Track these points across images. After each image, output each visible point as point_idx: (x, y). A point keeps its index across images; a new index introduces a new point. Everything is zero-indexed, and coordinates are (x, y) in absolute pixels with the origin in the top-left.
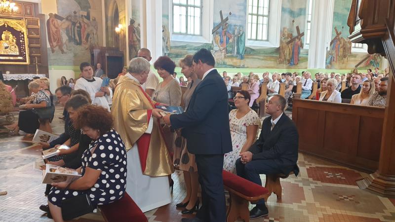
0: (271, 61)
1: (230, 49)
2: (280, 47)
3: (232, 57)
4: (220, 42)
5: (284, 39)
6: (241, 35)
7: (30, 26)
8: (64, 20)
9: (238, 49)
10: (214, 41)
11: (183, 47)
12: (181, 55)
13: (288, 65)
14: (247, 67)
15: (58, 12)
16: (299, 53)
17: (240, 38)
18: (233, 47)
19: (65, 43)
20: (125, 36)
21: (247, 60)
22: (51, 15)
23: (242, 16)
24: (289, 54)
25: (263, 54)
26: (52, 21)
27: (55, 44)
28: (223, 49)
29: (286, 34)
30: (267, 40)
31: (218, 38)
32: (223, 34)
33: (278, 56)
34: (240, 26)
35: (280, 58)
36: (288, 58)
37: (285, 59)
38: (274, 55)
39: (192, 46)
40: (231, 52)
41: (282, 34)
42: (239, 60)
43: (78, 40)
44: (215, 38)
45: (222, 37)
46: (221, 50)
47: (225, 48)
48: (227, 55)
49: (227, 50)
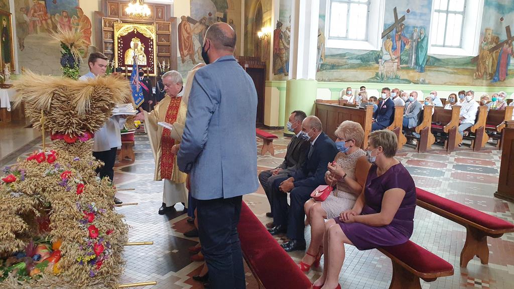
0: (464, 75)
1: (406, 58)
2: (478, 56)
3: (408, 68)
4: (392, 49)
5: (486, 44)
6: (423, 40)
7: (160, 32)
8: (197, 24)
9: (417, 58)
10: (384, 47)
11: (342, 56)
12: (338, 66)
13: (490, 81)
14: (429, 83)
15: (191, 15)
16: (507, 64)
17: (420, 43)
18: (409, 56)
19: (197, 51)
20: (269, 43)
21: (429, 73)
22: (183, 18)
23: (425, 14)
24: (493, 66)
25: (452, 65)
26: (185, 25)
27: (186, 52)
28: (396, 59)
29: (490, 37)
30: (460, 47)
31: (390, 43)
32: (397, 38)
33: (475, 68)
34: (421, 27)
35: (478, 70)
36: (490, 71)
37: (486, 72)
38: (470, 67)
39: (354, 54)
41: (484, 38)
42: (418, 73)
44: (385, 44)
45: (396, 42)
46: (392, 60)
47: (397, 58)
48: (401, 66)
49: (401, 60)
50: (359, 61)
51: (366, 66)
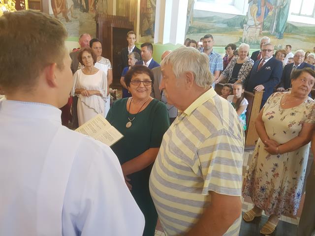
3: (269, 35)
4: (257, 14)
9: (278, 25)
10: (249, 12)
11: (209, 19)
12: (205, 30)
18: (272, 23)
19: (70, 9)
21: (286, 40)
25: (307, 33)
27: (58, 10)
28: (259, 24)
30: (313, 16)
31: (256, 9)
32: (262, 4)
39: (221, 18)
40: (268, 29)
42: (276, 40)
43: (85, 6)
44: (251, 9)
45: (261, 8)
46: (256, 26)
47: (261, 23)
48: (263, 32)
49: (263, 26)
50: (225, 26)
51: (231, 31)
